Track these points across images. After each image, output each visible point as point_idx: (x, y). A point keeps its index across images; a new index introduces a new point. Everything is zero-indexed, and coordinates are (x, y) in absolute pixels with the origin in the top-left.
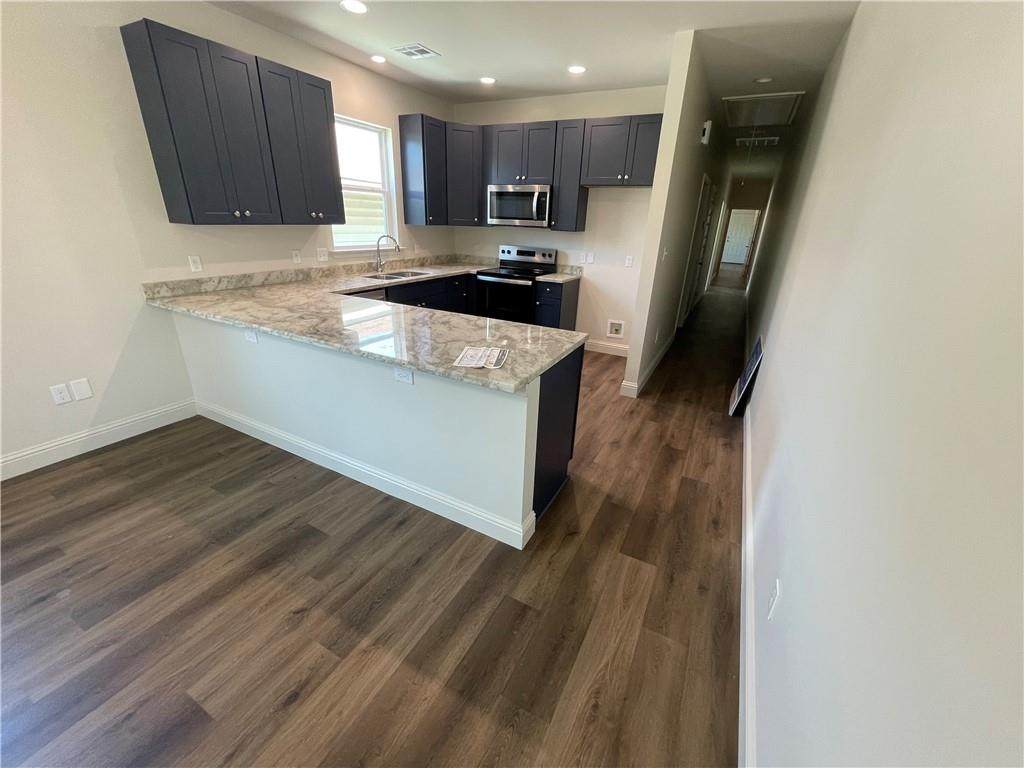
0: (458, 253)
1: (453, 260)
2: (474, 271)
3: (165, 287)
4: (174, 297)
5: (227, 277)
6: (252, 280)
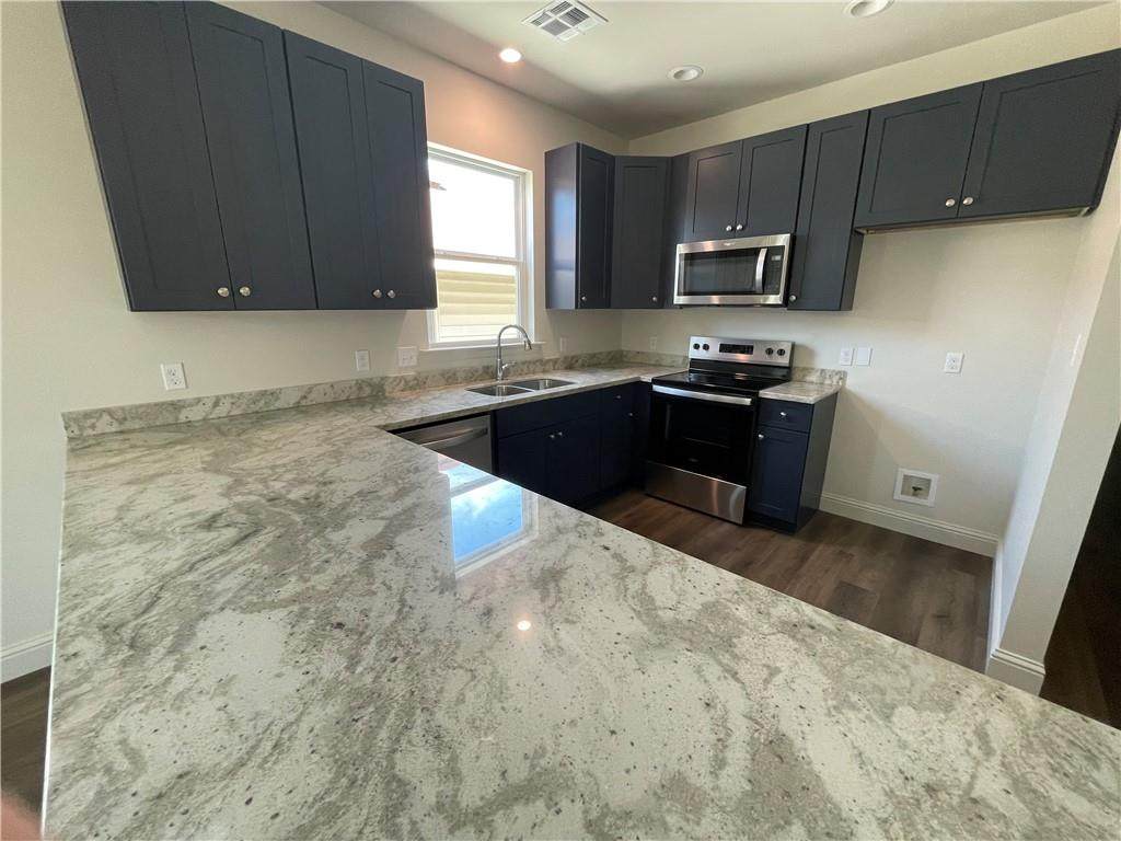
0: (623, 348)
1: (616, 360)
2: (647, 378)
3: (106, 417)
4: (122, 432)
5: (232, 396)
6: (277, 399)
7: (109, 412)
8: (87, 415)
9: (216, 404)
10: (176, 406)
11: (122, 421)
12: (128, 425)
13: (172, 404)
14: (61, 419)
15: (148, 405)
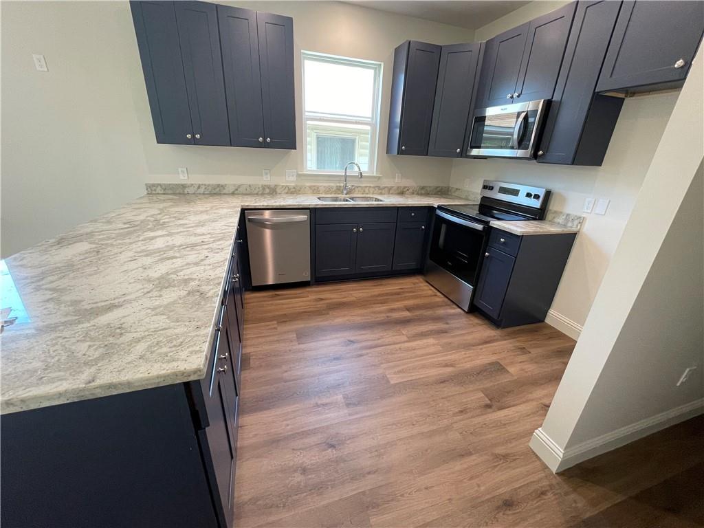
2: (436, 205)
3: (159, 188)
4: (164, 194)
5: (205, 185)
6: (224, 189)
7: (160, 185)
8: (153, 185)
9: (199, 187)
10: (184, 186)
11: (165, 190)
12: (167, 191)
13: (182, 185)
14: (144, 186)
15: (174, 185)
